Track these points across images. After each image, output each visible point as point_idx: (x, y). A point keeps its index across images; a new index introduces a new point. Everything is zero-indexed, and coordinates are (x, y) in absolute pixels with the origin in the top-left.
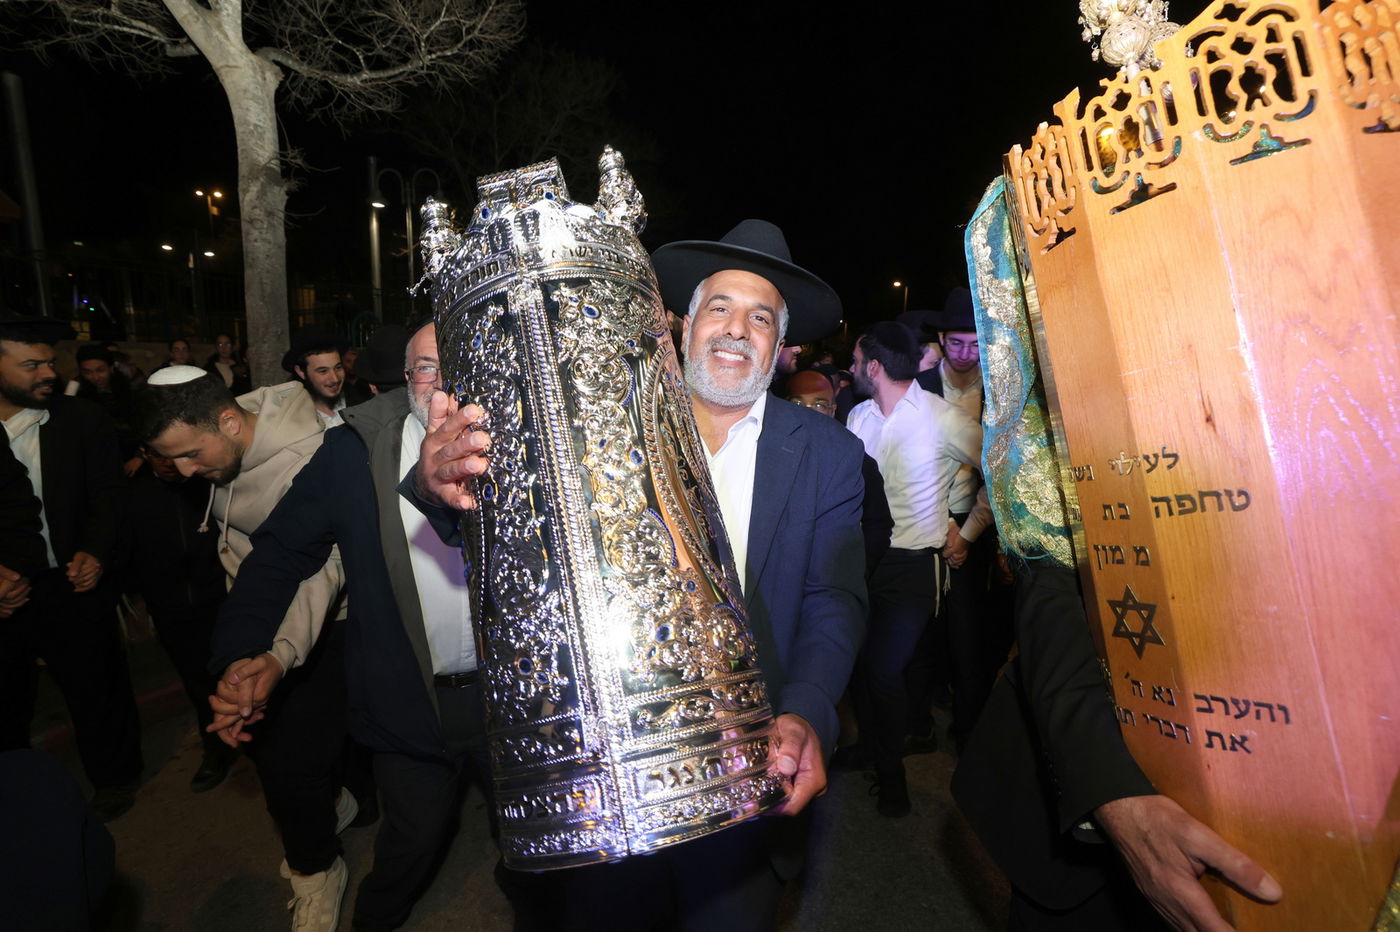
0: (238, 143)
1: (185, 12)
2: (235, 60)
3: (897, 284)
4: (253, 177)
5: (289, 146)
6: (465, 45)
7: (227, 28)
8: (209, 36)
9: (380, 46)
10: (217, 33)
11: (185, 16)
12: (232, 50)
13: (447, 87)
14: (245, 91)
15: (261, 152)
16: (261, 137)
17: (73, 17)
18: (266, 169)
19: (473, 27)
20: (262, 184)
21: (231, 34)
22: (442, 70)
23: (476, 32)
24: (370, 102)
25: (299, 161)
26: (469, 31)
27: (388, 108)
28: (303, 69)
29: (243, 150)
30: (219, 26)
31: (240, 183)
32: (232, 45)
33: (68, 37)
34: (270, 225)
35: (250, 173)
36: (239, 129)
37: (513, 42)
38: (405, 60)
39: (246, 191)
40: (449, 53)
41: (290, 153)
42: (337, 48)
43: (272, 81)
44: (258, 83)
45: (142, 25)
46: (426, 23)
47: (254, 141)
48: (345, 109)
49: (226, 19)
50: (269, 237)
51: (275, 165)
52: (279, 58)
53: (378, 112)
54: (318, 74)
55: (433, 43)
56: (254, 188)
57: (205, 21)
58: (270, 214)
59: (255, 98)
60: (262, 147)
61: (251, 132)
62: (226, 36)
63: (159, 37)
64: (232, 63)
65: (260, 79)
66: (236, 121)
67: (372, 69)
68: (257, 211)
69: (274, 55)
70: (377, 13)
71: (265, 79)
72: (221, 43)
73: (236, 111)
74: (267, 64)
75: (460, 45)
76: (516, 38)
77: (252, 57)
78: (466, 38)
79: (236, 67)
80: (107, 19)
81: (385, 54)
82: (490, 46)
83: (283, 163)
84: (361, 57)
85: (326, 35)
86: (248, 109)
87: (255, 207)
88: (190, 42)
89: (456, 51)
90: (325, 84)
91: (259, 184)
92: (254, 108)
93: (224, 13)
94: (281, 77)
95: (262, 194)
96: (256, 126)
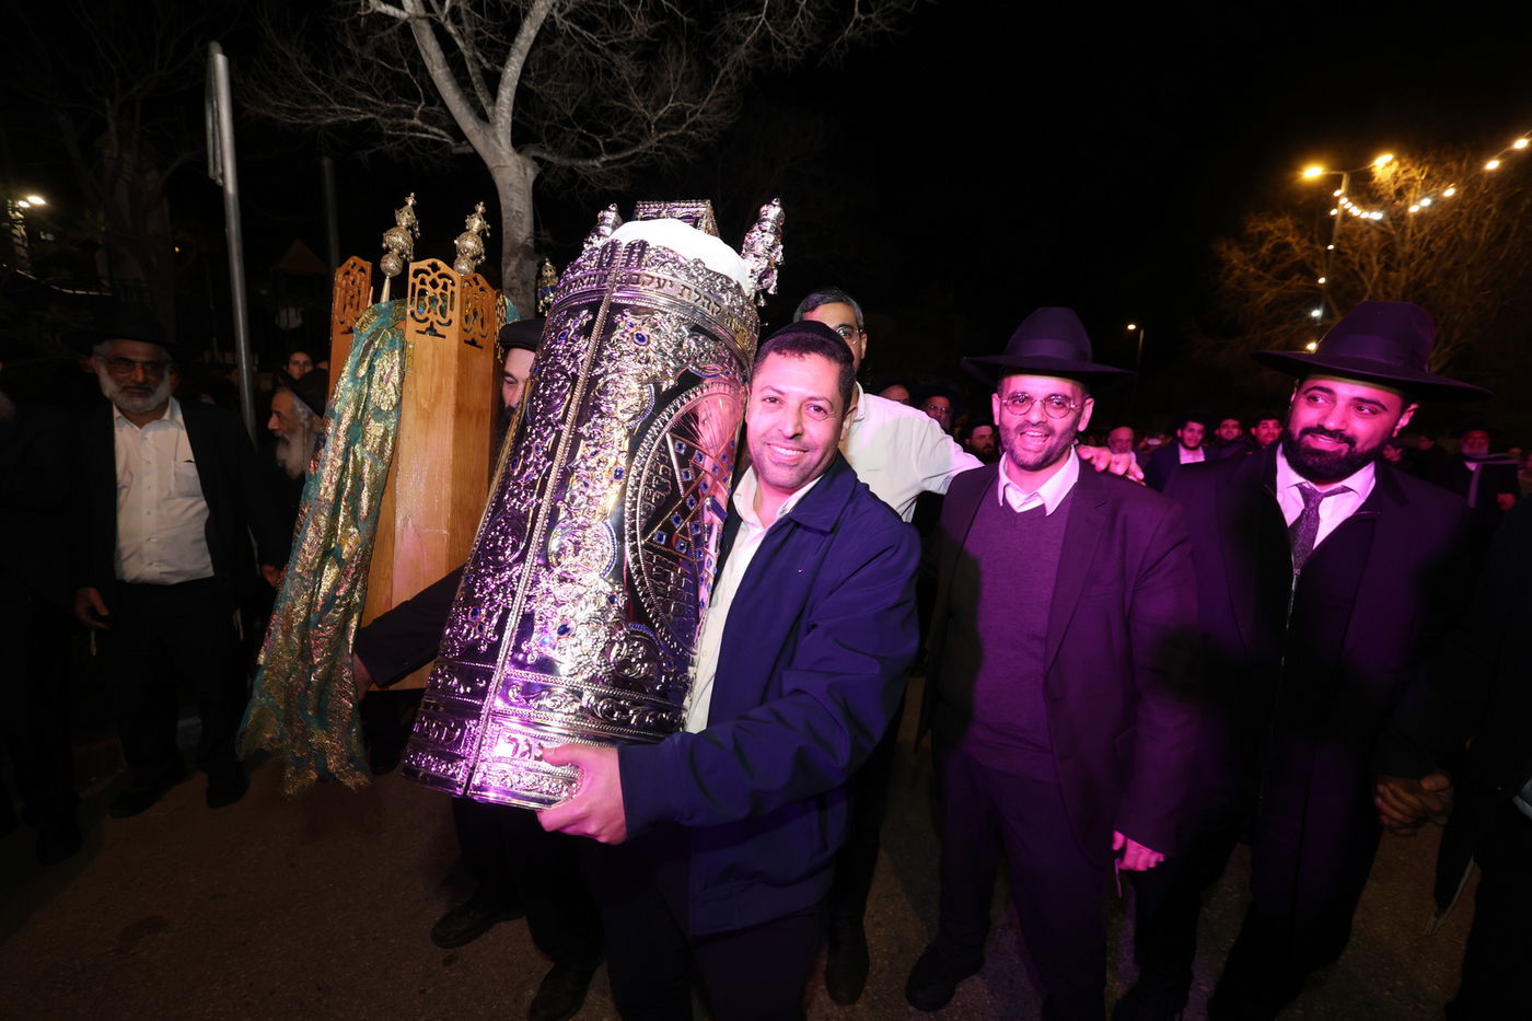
0: (504, 226)
1: (471, 127)
2: (505, 161)
3: (1132, 327)
4: (513, 254)
5: (541, 226)
6: (688, 127)
7: (499, 136)
8: (487, 144)
9: (616, 134)
10: (493, 141)
11: (471, 131)
12: (503, 153)
13: (671, 164)
14: (511, 185)
15: (520, 233)
16: (521, 221)
17: (388, 129)
18: (524, 246)
19: (697, 111)
20: (521, 260)
21: (503, 141)
22: (668, 152)
23: (698, 115)
24: (607, 183)
25: (549, 239)
26: (691, 115)
27: (621, 187)
28: (555, 159)
29: (507, 233)
30: (495, 136)
31: (504, 258)
32: (503, 149)
33: (383, 145)
34: (526, 293)
35: (512, 250)
36: (505, 215)
37: (730, 122)
38: (637, 142)
39: (508, 265)
40: (674, 133)
41: (543, 233)
42: (581, 136)
43: (531, 174)
44: (521, 178)
45: (436, 130)
46: (655, 110)
47: (514, 225)
48: (586, 189)
49: (500, 130)
50: (523, 301)
51: (530, 243)
52: (537, 154)
53: (614, 191)
54: (566, 162)
55: (662, 125)
56: (514, 263)
57: (485, 134)
58: (524, 283)
59: (518, 190)
60: (521, 229)
61: (514, 217)
62: (500, 144)
63: (448, 140)
64: (502, 164)
65: (522, 174)
66: (503, 209)
67: (609, 152)
68: (515, 281)
69: (534, 153)
70: (616, 103)
71: (526, 174)
72: (495, 148)
73: (503, 201)
74: (528, 161)
75: (684, 126)
76: (732, 118)
77: (518, 157)
78: (689, 121)
79: (505, 166)
80: (413, 128)
81: (621, 140)
82: (710, 126)
83: (536, 241)
84: (601, 143)
85: (573, 127)
86: (512, 200)
87: (513, 278)
88: (469, 143)
89: (680, 131)
90: (571, 170)
91: (517, 260)
92: (517, 198)
93: (499, 125)
94: (539, 170)
95: (519, 267)
96: (518, 212)
